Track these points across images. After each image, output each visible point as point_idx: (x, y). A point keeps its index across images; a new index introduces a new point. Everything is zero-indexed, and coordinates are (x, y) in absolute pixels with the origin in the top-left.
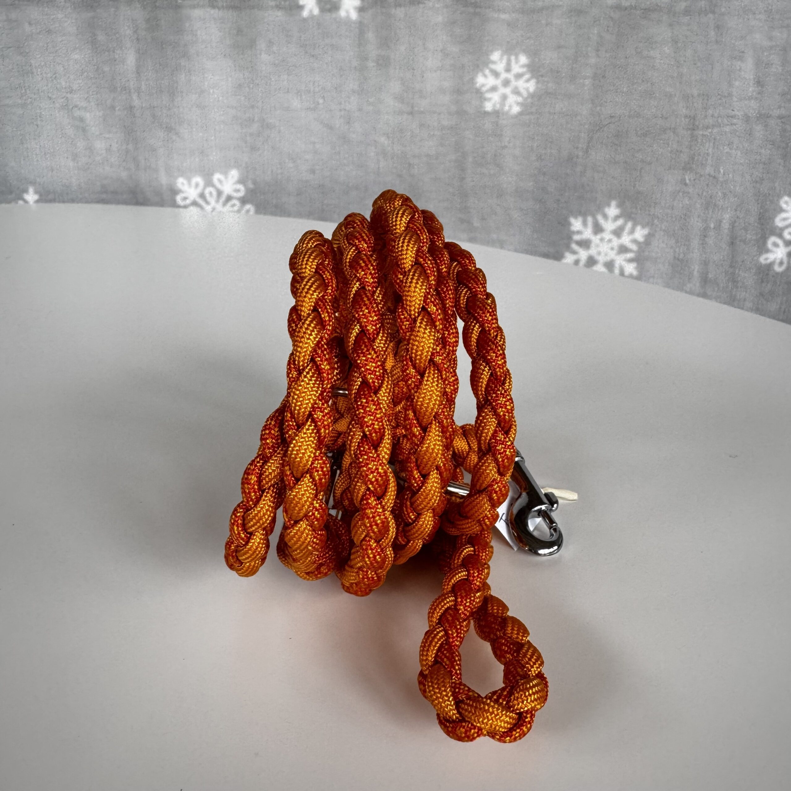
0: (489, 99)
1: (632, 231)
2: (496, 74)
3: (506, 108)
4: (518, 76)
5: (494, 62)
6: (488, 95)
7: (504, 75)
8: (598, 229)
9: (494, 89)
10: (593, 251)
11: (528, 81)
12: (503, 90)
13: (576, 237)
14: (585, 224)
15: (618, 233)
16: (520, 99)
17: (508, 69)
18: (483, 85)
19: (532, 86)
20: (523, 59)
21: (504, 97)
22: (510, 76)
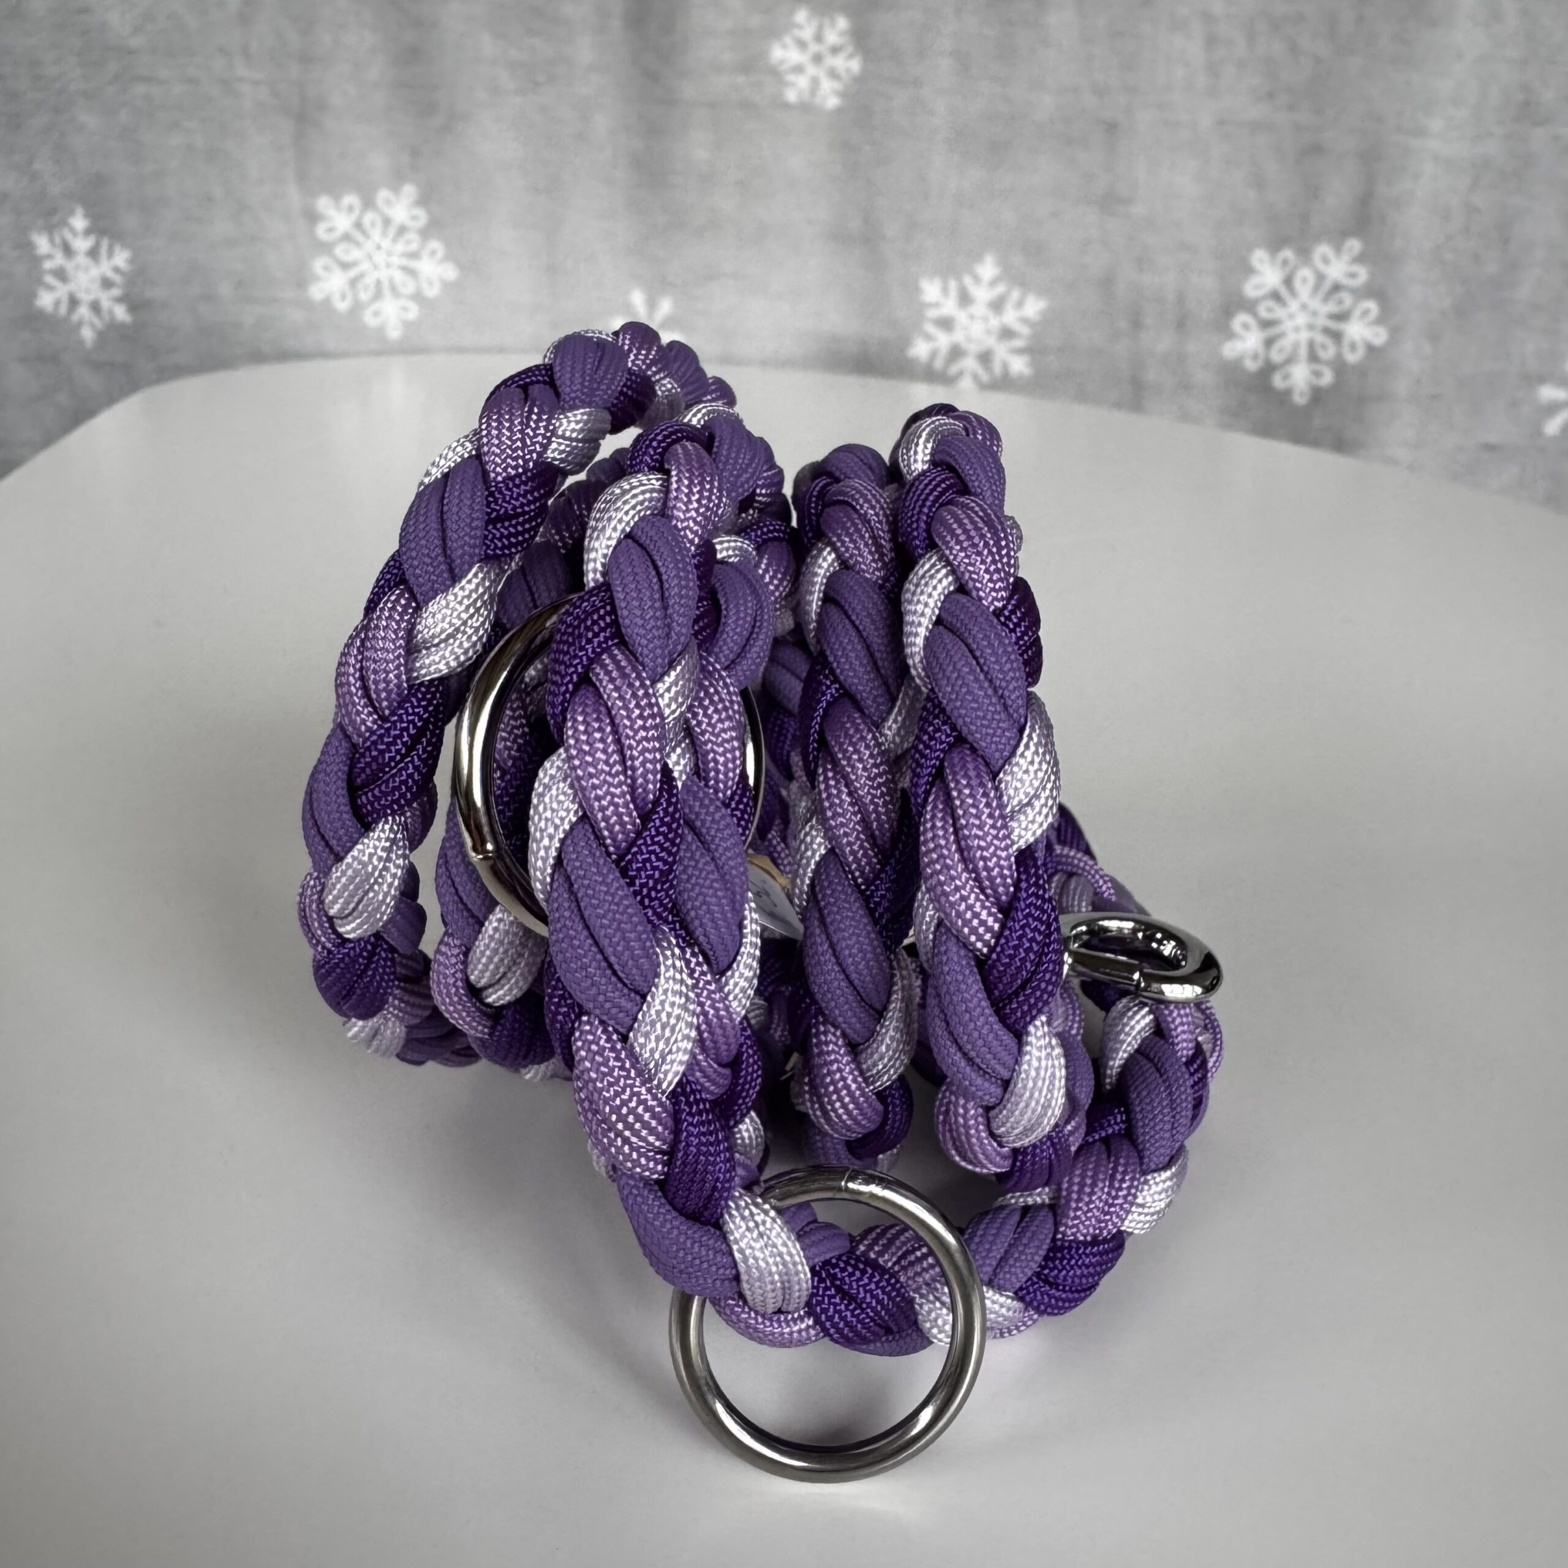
1: (1020, 304)
5: (799, 27)
6: (791, 78)
7: (814, 48)
8: (965, 299)
10: (958, 337)
13: (932, 313)
14: (945, 290)
15: (997, 305)
18: (782, 62)
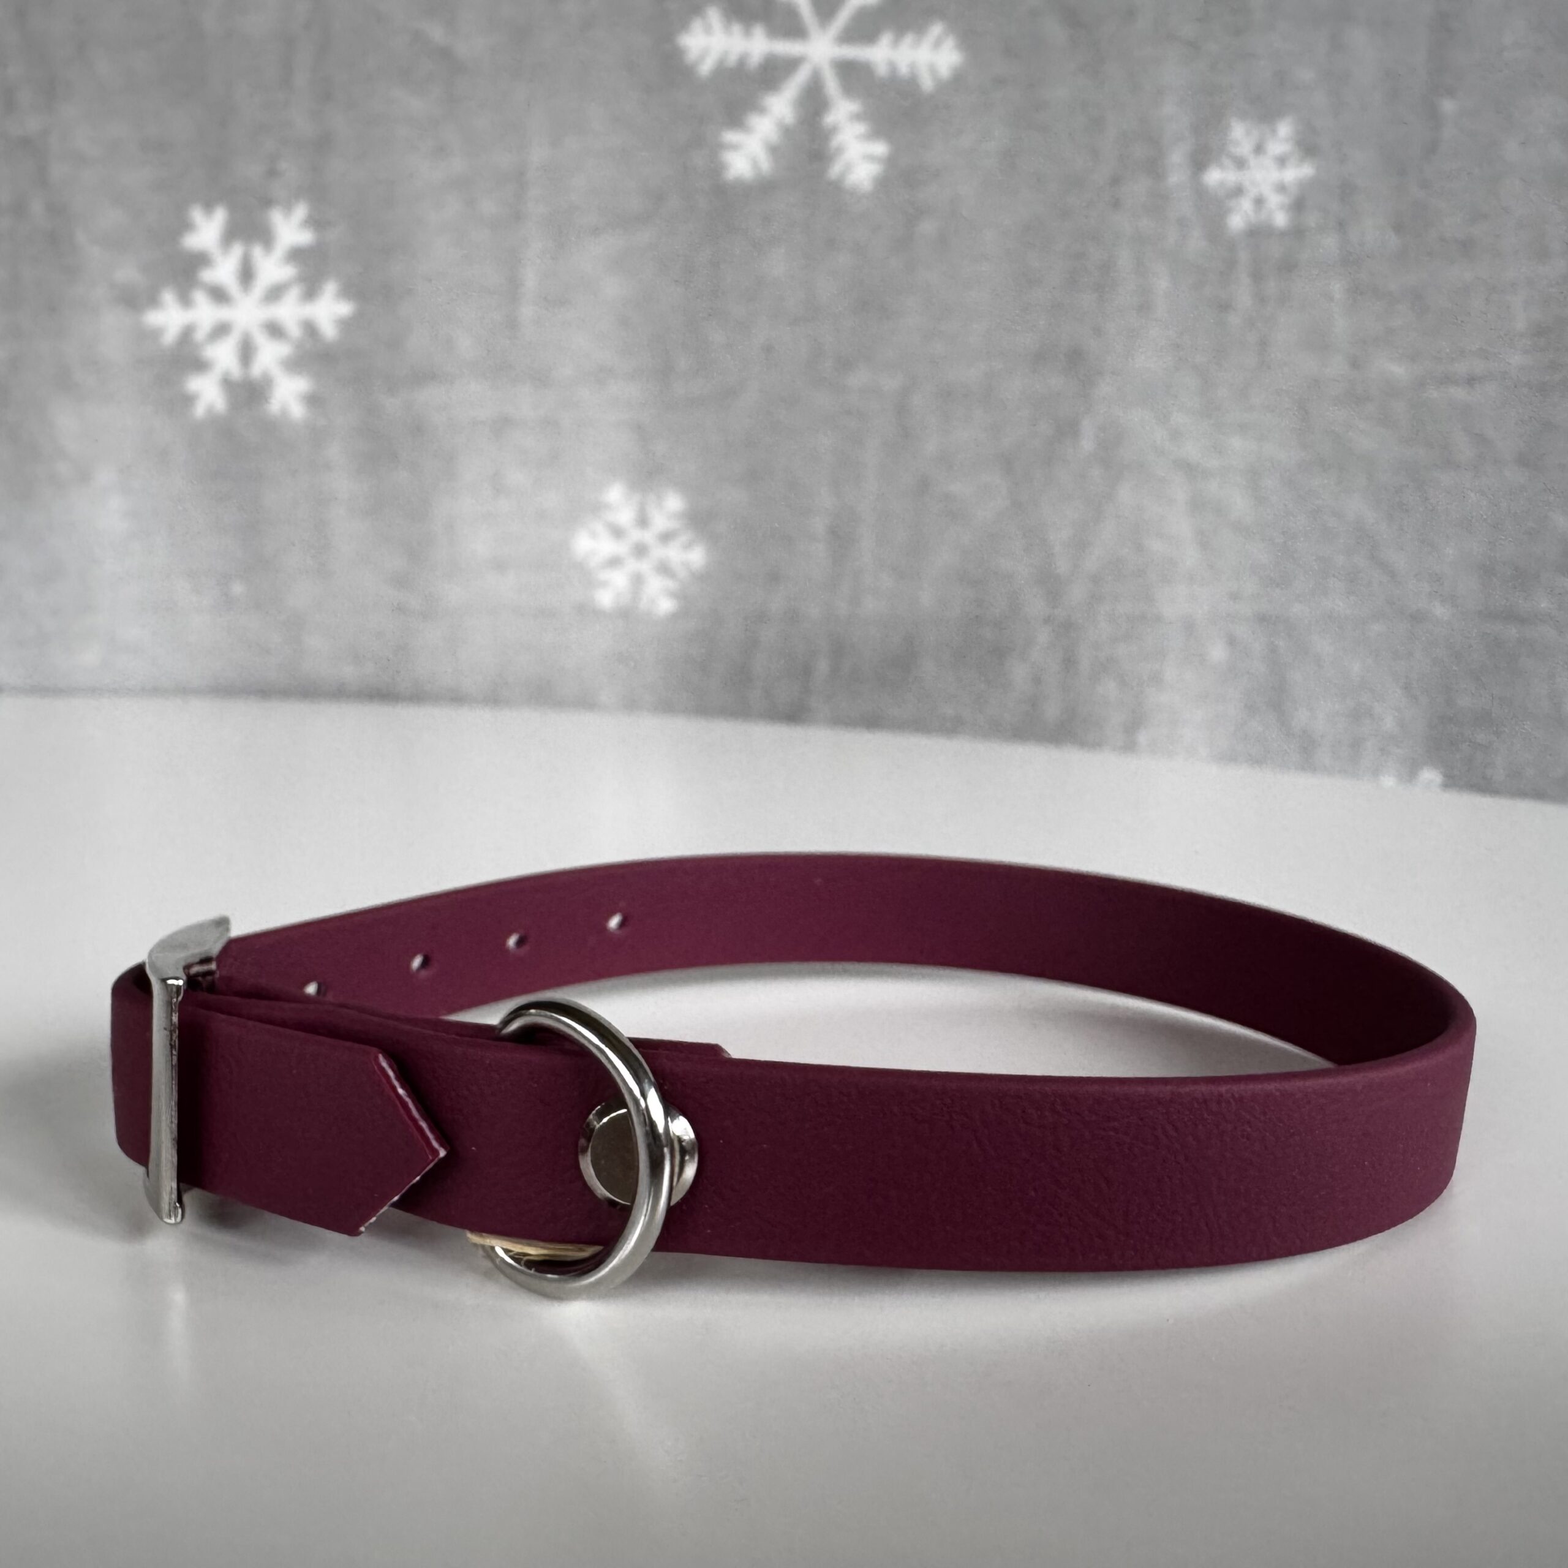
0: (604, 584)
2: (617, 532)
3: (643, 605)
4: (666, 537)
9: (614, 562)
11: (688, 546)
12: (633, 565)
16: (671, 584)
17: (643, 521)
19: (697, 557)
20: (674, 502)
21: (638, 580)
22: (648, 537)
